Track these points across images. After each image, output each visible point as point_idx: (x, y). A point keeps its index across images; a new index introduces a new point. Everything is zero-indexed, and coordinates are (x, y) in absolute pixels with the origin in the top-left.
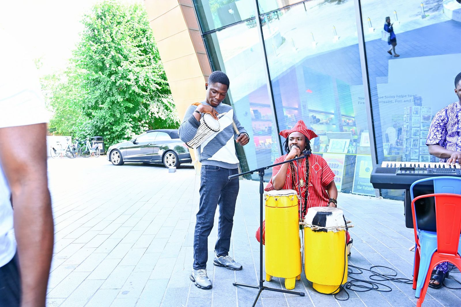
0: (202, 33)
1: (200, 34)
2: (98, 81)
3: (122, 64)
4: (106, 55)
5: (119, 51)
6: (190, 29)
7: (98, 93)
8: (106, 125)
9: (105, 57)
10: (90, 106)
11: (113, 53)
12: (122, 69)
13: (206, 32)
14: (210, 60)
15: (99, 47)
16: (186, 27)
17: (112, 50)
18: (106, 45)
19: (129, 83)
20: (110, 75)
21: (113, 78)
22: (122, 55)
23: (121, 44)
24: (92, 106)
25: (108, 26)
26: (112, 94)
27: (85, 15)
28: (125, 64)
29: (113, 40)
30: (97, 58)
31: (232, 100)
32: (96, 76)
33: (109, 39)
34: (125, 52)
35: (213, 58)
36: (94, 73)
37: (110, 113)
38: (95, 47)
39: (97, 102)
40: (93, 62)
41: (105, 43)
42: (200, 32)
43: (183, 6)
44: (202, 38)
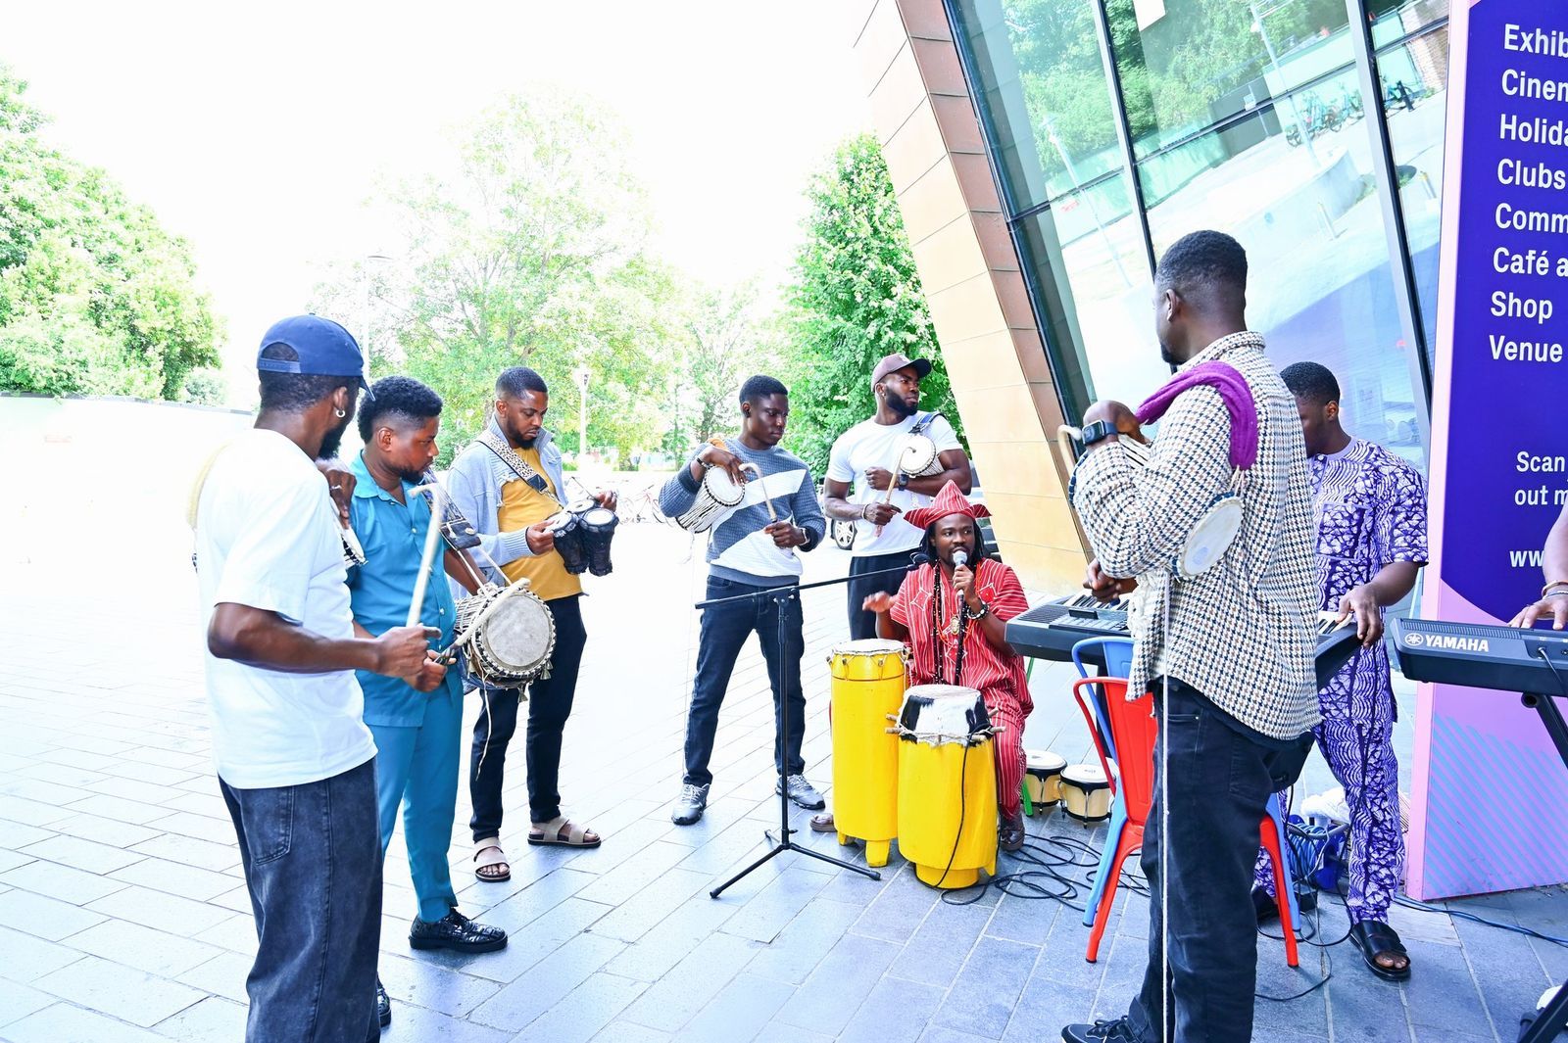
0: (1012, 217)
1: (1002, 220)
2: (837, 337)
3: (894, 291)
4: (857, 270)
5: (888, 257)
6: (974, 213)
7: (835, 367)
9: (855, 277)
10: (820, 398)
11: (874, 264)
12: (892, 302)
13: (1020, 214)
15: (842, 252)
16: (964, 209)
17: (873, 256)
18: (858, 246)
19: (911, 338)
20: (866, 322)
21: (872, 329)
22: (896, 267)
23: (896, 240)
24: (826, 399)
25: (866, 198)
27: (815, 176)
28: (900, 290)
29: (876, 231)
30: (835, 278)
32: (831, 326)
33: (866, 231)
34: (904, 260)
35: (1038, 280)
36: (826, 319)
38: (833, 252)
39: (835, 390)
40: (829, 290)
41: (858, 239)
42: (1002, 214)
43: (958, 156)
44: (1009, 229)
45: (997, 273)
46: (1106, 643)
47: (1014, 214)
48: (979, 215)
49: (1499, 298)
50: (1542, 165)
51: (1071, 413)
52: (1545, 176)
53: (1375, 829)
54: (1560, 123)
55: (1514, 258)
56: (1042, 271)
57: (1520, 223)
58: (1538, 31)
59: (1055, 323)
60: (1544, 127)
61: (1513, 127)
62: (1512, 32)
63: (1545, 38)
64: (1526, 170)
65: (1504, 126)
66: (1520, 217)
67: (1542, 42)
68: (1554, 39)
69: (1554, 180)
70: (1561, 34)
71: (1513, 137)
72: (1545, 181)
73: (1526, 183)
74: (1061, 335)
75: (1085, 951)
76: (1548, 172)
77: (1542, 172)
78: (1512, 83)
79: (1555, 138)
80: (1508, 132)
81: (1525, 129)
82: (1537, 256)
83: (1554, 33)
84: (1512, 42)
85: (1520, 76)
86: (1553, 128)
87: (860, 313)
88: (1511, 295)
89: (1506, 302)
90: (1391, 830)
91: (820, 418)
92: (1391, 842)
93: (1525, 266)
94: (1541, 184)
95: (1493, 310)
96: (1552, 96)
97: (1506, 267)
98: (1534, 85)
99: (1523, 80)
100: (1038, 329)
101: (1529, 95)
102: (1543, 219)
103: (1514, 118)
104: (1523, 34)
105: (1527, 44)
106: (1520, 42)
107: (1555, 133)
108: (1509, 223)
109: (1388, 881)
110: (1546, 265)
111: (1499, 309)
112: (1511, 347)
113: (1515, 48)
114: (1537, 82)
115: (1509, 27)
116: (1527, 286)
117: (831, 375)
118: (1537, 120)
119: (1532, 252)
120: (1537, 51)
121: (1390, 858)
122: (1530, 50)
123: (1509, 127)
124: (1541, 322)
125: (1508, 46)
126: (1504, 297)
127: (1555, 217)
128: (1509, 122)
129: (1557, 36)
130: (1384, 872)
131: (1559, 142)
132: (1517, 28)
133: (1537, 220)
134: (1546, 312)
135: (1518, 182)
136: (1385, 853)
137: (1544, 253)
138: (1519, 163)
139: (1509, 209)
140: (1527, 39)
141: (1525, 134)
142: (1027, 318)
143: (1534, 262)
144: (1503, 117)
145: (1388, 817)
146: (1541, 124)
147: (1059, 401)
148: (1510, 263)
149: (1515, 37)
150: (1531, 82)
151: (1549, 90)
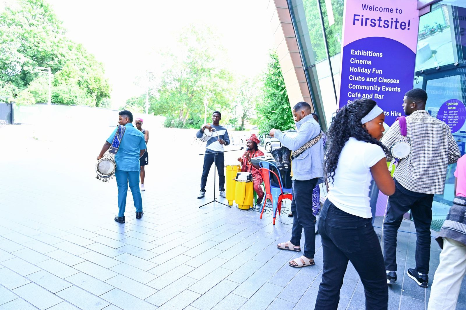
0: (305, 68)
1: (302, 69)
2: (274, 94)
6: (295, 67)
7: (273, 103)
8: (278, 125)
13: (307, 67)
14: (309, 86)
16: (293, 66)
26: (282, 103)
30: (274, 78)
32: (272, 92)
35: (312, 85)
36: (271, 90)
37: (280, 117)
39: (273, 109)
43: (292, 53)
44: (304, 71)
45: (300, 83)
46: (263, 162)
48: (297, 68)
49: (349, 102)
50: (359, 76)
52: (360, 78)
54: (364, 68)
55: (352, 94)
56: (313, 82)
57: (354, 87)
58: (359, 51)
59: (315, 95)
60: (360, 69)
61: (353, 69)
62: (353, 51)
63: (360, 52)
64: (355, 77)
65: (351, 69)
67: (360, 53)
68: (362, 52)
69: (362, 79)
70: (364, 51)
71: (353, 71)
73: (356, 80)
75: (260, 217)
78: (353, 61)
80: (352, 70)
82: (358, 94)
83: (362, 51)
84: (353, 53)
85: (354, 59)
86: (362, 69)
87: (280, 88)
91: (269, 117)
92: (316, 201)
93: (355, 96)
94: (359, 80)
98: (358, 61)
101: (357, 63)
103: (353, 67)
104: (355, 51)
106: (355, 53)
108: (351, 87)
109: (315, 208)
110: (360, 95)
113: (354, 54)
114: (358, 60)
115: (352, 50)
117: (272, 105)
118: (358, 68)
120: (359, 54)
121: (316, 204)
122: (357, 54)
123: (352, 69)
125: (352, 54)
126: (350, 102)
127: (362, 86)
128: (352, 68)
130: (315, 206)
131: (363, 72)
132: (354, 50)
133: (358, 87)
135: (354, 80)
137: (360, 93)
138: (354, 76)
139: (352, 85)
140: (356, 52)
141: (355, 70)
143: (357, 95)
144: (351, 67)
145: (316, 196)
146: (359, 68)
148: (352, 95)
149: (353, 52)
150: (357, 60)
151: (361, 62)
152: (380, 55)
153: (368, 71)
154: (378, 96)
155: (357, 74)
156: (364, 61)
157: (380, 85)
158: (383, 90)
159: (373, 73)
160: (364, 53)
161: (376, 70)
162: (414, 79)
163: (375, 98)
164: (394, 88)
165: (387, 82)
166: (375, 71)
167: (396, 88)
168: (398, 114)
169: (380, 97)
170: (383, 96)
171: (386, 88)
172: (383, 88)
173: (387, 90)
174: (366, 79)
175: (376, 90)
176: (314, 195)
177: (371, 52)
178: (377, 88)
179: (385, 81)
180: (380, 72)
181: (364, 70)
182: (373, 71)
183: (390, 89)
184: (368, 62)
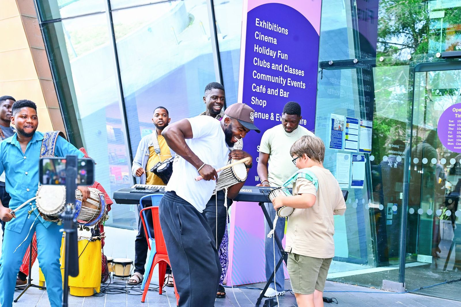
1: (37, 22)
6: (23, 16)
13: (46, 21)
14: (50, 58)
31: (79, 113)
35: (54, 56)
42: (37, 20)
44: (40, 27)
45: (34, 49)
46: (153, 196)
47: (43, 20)
48: (26, 18)
49: (253, 99)
50: (264, 60)
51: (68, 126)
52: (265, 64)
53: (221, 256)
54: (269, 49)
55: (257, 87)
56: (56, 51)
57: (259, 77)
58: (264, 21)
59: (62, 78)
60: (265, 49)
61: (257, 48)
62: (258, 21)
63: (265, 23)
64: (260, 61)
65: (255, 48)
66: (259, 75)
67: (265, 24)
68: (268, 24)
69: (267, 65)
70: (269, 23)
71: (257, 52)
72: (265, 65)
73: (260, 65)
74: (64, 85)
76: (266, 62)
77: (264, 62)
78: (258, 36)
79: (268, 53)
80: (256, 50)
81: (260, 49)
82: (263, 87)
86: (267, 50)
88: (256, 98)
89: (255, 100)
90: (225, 256)
92: (225, 260)
93: (260, 90)
94: (264, 66)
95: (252, 102)
96: (267, 41)
97: (255, 89)
99: (260, 35)
100: (53, 81)
101: (262, 39)
102: (264, 76)
103: (258, 46)
104: (260, 22)
105: (261, 25)
106: (259, 24)
107: (268, 51)
108: (256, 76)
110: (265, 90)
111: (253, 102)
112: (256, 114)
113: (258, 25)
115: (257, 19)
116: (260, 96)
118: (263, 47)
119: (262, 86)
120: (264, 27)
121: (225, 265)
122: (262, 27)
124: (263, 107)
126: (254, 99)
127: (267, 76)
128: (256, 47)
129: (268, 23)
130: (223, 269)
131: (268, 54)
132: (259, 20)
134: (265, 104)
135: (258, 65)
136: (223, 263)
137: (265, 86)
138: (259, 59)
139: (256, 73)
140: (261, 23)
141: (260, 51)
142: (48, 74)
143: (262, 89)
144: (255, 45)
145: (225, 252)
146: (264, 48)
147: (63, 118)
148: (256, 88)
149: (258, 22)
150: (262, 36)
151: (266, 39)
152: (285, 32)
153: (273, 54)
154: (284, 94)
155: (263, 57)
156: (269, 38)
157: (286, 76)
158: (288, 84)
159: (278, 57)
160: (270, 26)
161: (282, 54)
162: (318, 72)
163: (281, 95)
164: (299, 83)
165: (292, 73)
166: (280, 54)
167: (301, 83)
168: (303, 121)
169: (286, 94)
170: (288, 93)
171: (291, 81)
172: (289, 82)
173: (292, 85)
174: (271, 66)
175: (282, 83)
176: (222, 249)
177: (276, 25)
178: (283, 82)
179: (291, 71)
180: (285, 57)
181: (270, 52)
182: (279, 54)
183: (295, 84)
184: (274, 40)
